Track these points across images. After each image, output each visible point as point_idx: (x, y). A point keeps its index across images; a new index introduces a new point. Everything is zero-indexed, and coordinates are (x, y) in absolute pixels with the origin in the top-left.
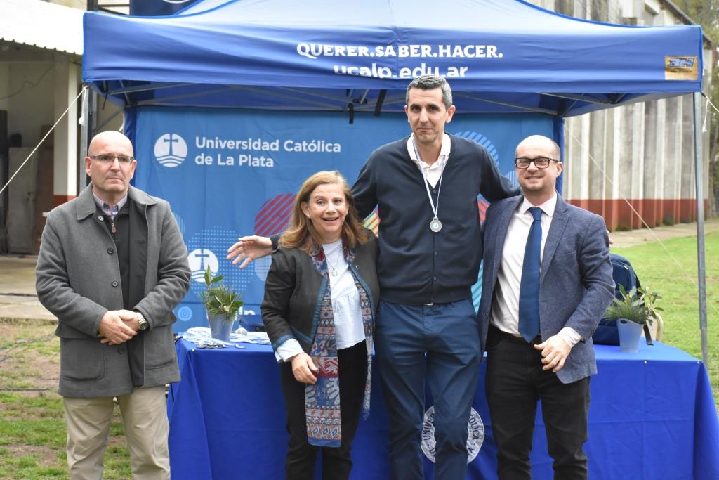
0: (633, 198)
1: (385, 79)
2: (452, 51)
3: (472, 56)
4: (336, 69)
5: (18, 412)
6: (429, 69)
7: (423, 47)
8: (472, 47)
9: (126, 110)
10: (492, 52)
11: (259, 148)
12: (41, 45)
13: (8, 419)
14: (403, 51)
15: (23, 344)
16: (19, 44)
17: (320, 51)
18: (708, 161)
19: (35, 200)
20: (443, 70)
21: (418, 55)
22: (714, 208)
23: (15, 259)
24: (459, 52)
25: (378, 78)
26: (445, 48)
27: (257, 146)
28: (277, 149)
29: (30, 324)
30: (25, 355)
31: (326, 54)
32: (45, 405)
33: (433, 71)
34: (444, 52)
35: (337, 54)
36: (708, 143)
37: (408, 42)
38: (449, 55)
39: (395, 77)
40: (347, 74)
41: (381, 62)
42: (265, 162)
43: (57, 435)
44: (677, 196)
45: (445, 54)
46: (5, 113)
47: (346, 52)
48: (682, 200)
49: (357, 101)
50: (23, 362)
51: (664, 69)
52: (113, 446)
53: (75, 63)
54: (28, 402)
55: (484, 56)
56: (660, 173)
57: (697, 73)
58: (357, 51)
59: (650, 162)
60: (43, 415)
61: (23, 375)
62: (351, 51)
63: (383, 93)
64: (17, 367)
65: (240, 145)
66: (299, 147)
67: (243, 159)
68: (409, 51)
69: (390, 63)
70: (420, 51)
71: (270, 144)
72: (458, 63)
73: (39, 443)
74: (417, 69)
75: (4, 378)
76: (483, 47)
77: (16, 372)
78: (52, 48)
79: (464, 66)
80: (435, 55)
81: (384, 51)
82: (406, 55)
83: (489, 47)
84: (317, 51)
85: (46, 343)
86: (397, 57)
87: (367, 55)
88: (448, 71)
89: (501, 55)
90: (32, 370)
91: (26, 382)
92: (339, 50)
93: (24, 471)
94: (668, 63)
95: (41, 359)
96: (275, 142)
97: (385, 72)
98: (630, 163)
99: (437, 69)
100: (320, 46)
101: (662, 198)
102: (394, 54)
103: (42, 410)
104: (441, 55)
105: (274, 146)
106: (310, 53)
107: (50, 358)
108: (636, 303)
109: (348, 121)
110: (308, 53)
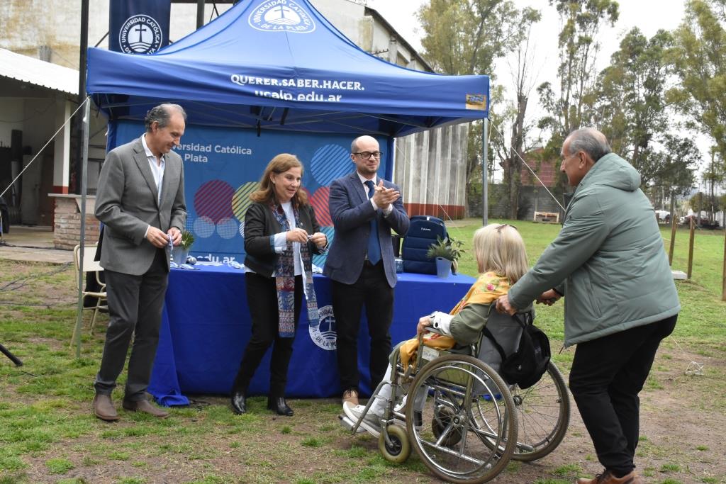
0: (421, 203)
1: (288, 101)
2: (332, 85)
3: (345, 88)
4: (257, 92)
5: (34, 318)
6: (317, 96)
7: (314, 81)
8: (345, 82)
9: (110, 122)
10: (357, 86)
11: (198, 150)
12: (47, 86)
13: (27, 321)
14: (300, 83)
15: (35, 277)
16: (33, 85)
17: (246, 80)
18: (465, 183)
19: (40, 190)
20: (326, 96)
21: (310, 86)
22: (468, 211)
23: (26, 227)
24: (336, 86)
25: (284, 100)
26: (327, 82)
27: (197, 148)
28: (210, 151)
29: (39, 265)
30: (36, 283)
31: (250, 82)
32: (52, 314)
33: (319, 97)
34: (327, 85)
35: (257, 83)
36: (465, 172)
37: (304, 79)
38: (330, 87)
39: (295, 99)
40: (263, 97)
41: (286, 90)
42: (202, 159)
43: (61, 332)
44: (447, 203)
45: (327, 86)
46: (21, 132)
47: (263, 82)
48: (449, 206)
49: (265, 119)
50: (35, 288)
51: (466, 102)
52: (99, 338)
53: (70, 100)
54: (40, 312)
55: (352, 88)
56: (437, 188)
57: (486, 106)
58: (270, 82)
59: (431, 181)
60: (50, 320)
61: (35, 296)
62: (266, 81)
63: (287, 109)
64: (31, 291)
65: (186, 148)
66: (224, 150)
67: (188, 156)
68: (304, 83)
69: (292, 90)
70: (311, 83)
71: (205, 146)
72: (336, 92)
73: (49, 336)
74: (309, 95)
75: (23, 297)
76: (352, 83)
77: (31, 294)
78: (55, 88)
79: (339, 95)
80: (321, 87)
81: (288, 82)
82: (303, 85)
83: (356, 83)
84: (244, 80)
85: (51, 277)
86: (296, 87)
87: (277, 84)
88: (328, 97)
89: (363, 89)
90: (42, 293)
91: (37, 300)
92: (259, 80)
93: (40, 353)
94: (468, 98)
95: (48, 286)
96: (208, 145)
97: (288, 96)
98: (419, 181)
99: (322, 96)
100: (246, 77)
101: (438, 204)
102: (294, 85)
103: (50, 316)
104: (325, 87)
105: (208, 149)
106: (240, 81)
107: (54, 285)
108: (448, 248)
109: (256, 135)
110: (238, 80)
